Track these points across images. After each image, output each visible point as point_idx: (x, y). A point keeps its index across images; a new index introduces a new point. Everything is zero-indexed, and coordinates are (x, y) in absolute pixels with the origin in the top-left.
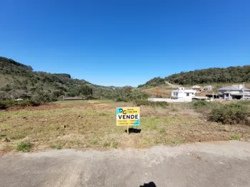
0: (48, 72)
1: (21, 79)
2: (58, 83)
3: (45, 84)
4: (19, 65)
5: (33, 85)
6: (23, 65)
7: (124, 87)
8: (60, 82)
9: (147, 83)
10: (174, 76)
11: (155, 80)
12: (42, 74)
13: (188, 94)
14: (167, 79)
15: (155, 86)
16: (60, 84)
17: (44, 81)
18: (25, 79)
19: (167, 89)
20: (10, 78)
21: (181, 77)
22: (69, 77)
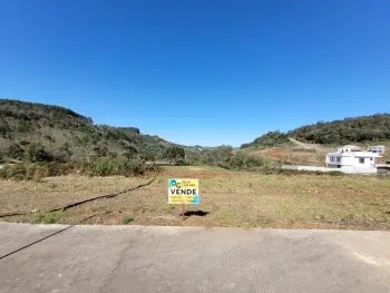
0: (112, 125)
1: (81, 135)
2: (124, 141)
3: (109, 142)
4: (77, 116)
5: (95, 143)
6: (82, 117)
7: (220, 147)
8: (127, 139)
9: (256, 141)
10: (305, 129)
11: (271, 135)
12: (105, 128)
13: (362, 160)
14: (291, 134)
15: (271, 145)
16: (127, 142)
17: (107, 137)
18: (85, 135)
19: (295, 150)
20: (68, 134)
21: (318, 131)
22: (138, 131)
